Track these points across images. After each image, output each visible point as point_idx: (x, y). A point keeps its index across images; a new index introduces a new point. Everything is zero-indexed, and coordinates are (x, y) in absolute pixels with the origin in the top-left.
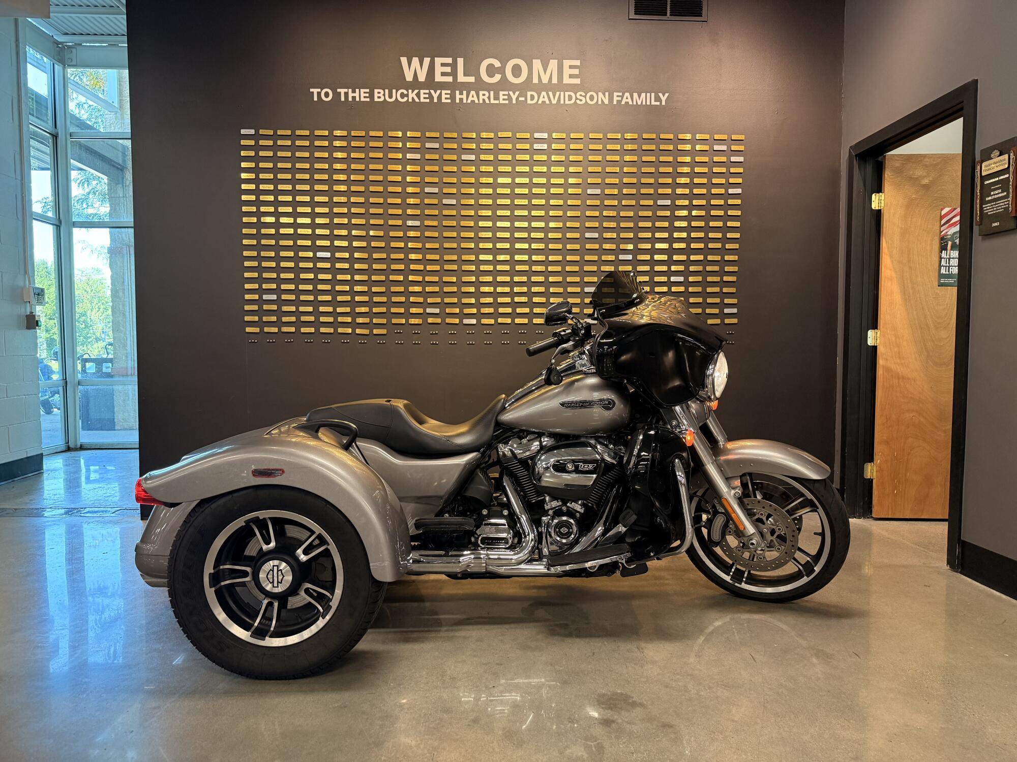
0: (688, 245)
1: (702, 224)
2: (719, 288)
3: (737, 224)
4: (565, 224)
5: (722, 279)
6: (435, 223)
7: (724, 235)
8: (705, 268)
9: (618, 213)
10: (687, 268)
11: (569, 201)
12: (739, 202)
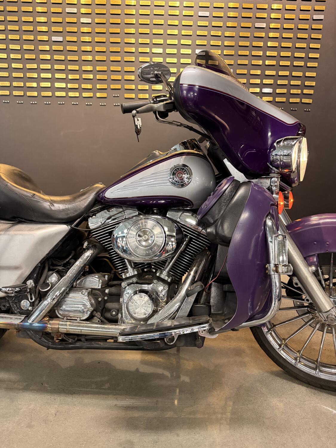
0: (278, 62)
1: (290, 45)
2: (299, 99)
3: (318, 46)
4: (179, 42)
5: (302, 92)
6: (75, 39)
7: (307, 55)
8: (289, 82)
9: (223, 33)
10: (275, 82)
11: (183, 21)
12: (321, 27)
